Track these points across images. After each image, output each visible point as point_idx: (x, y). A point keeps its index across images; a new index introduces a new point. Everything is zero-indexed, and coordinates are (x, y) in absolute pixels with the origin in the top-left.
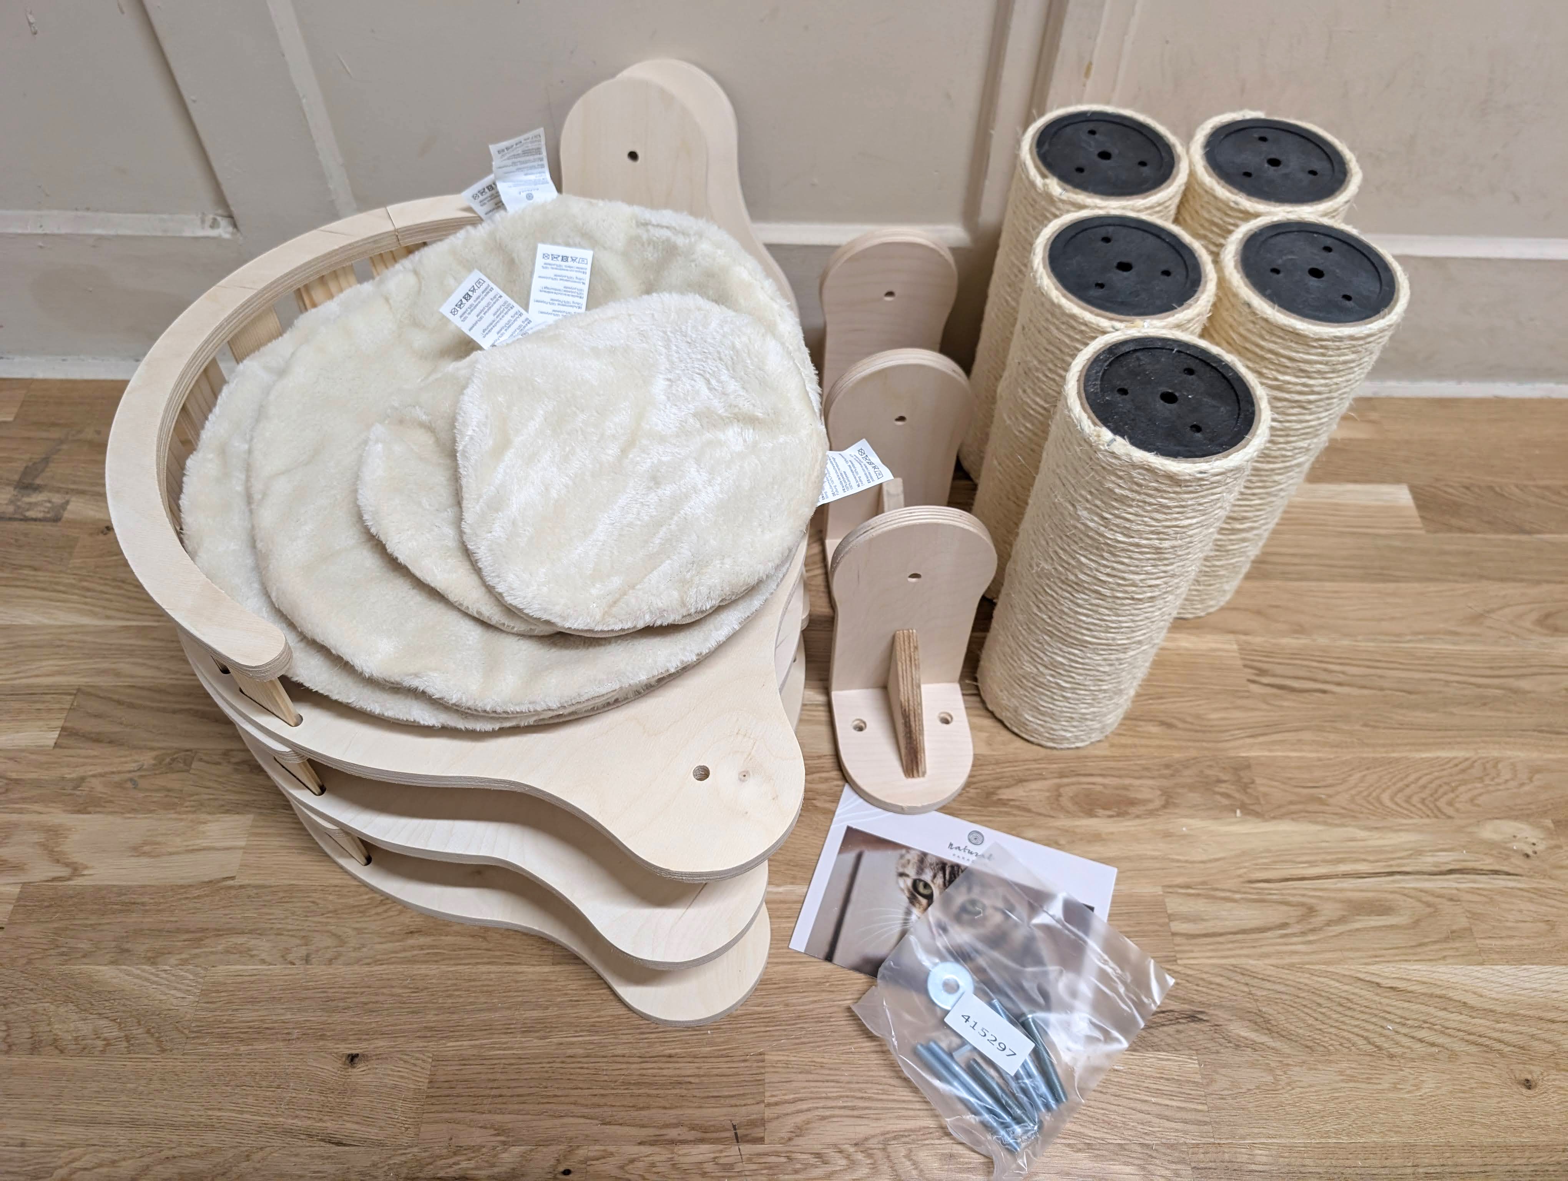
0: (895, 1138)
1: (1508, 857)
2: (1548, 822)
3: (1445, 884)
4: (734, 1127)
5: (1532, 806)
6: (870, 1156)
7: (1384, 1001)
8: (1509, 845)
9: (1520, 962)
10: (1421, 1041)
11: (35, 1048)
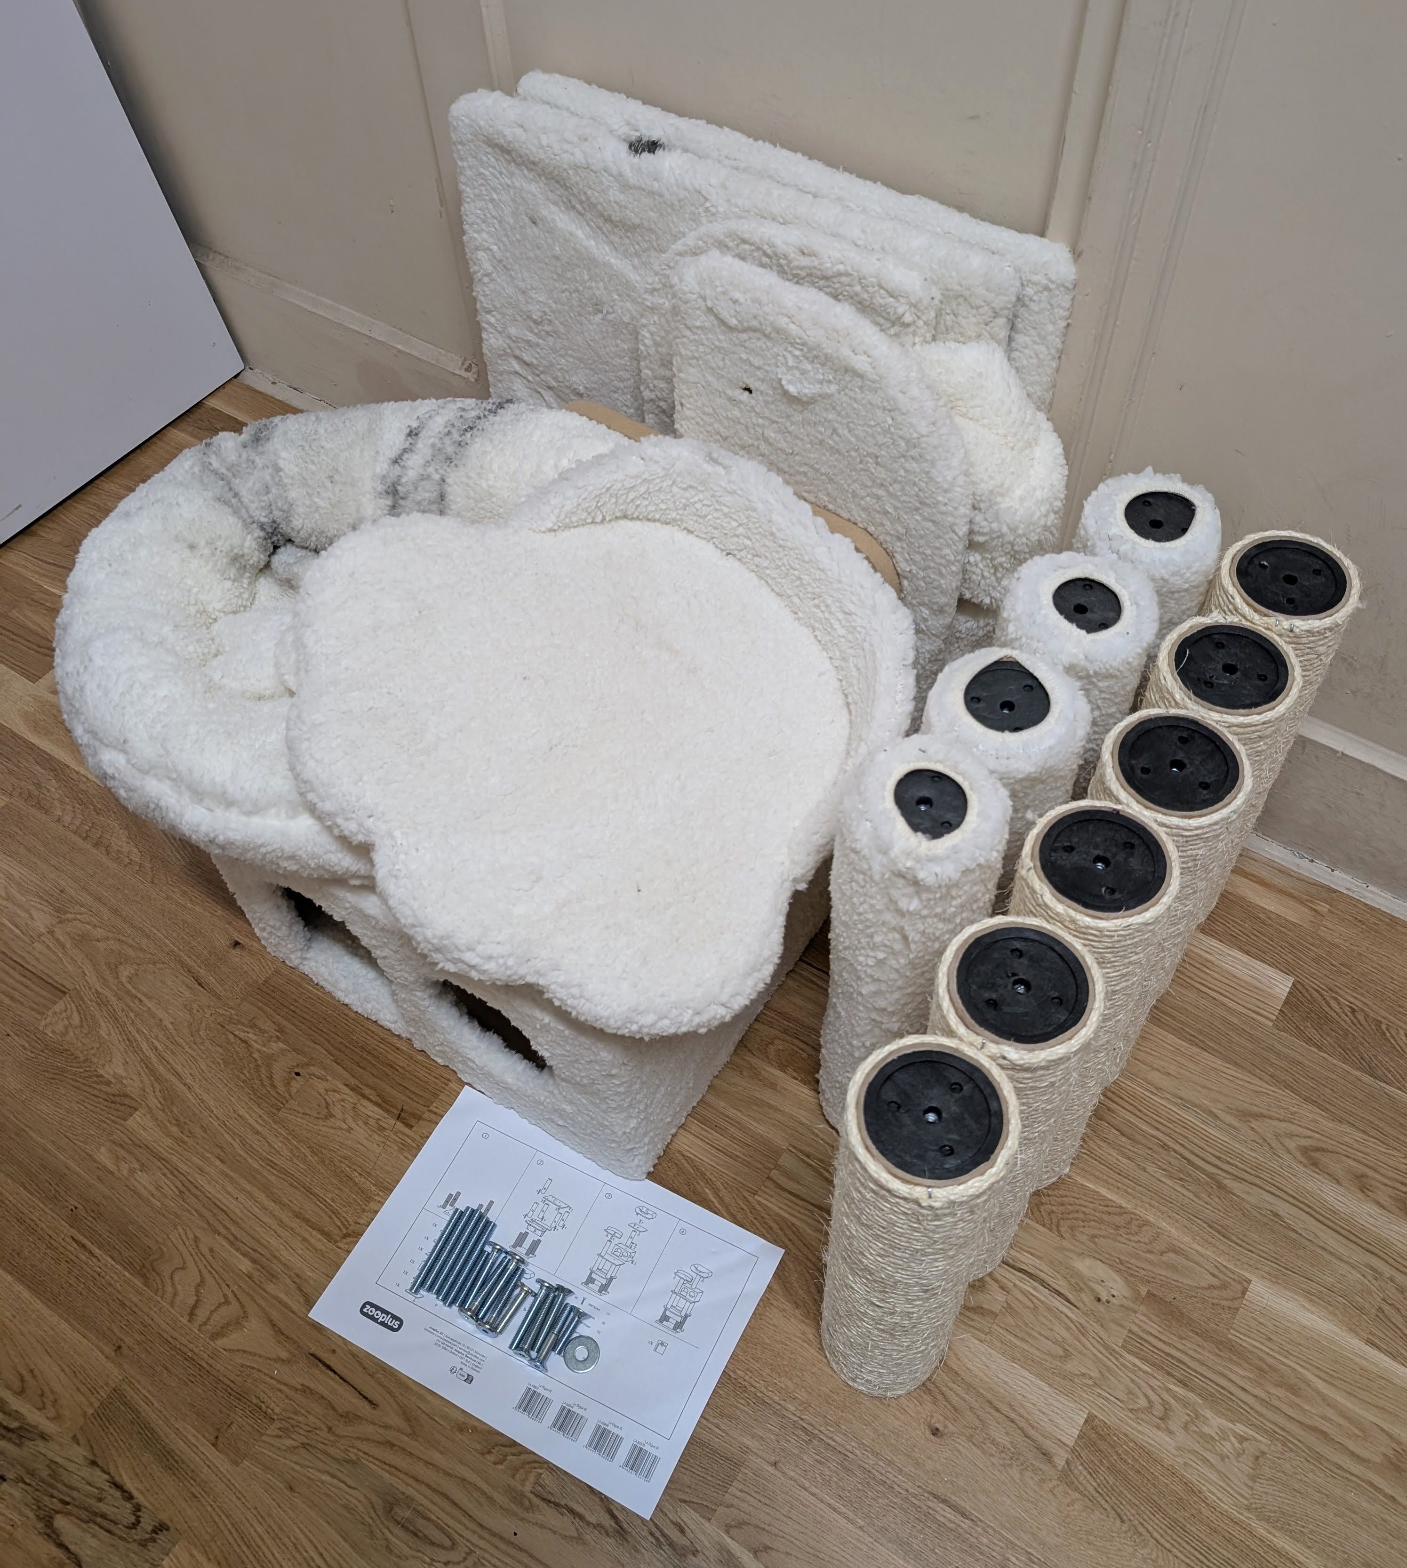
1: (1082, 1289)
2: (1144, 1290)
3: (1008, 1275)
4: (402, 1110)
5: (1143, 1272)
8: (1092, 1284)
9: (1013, 1360)
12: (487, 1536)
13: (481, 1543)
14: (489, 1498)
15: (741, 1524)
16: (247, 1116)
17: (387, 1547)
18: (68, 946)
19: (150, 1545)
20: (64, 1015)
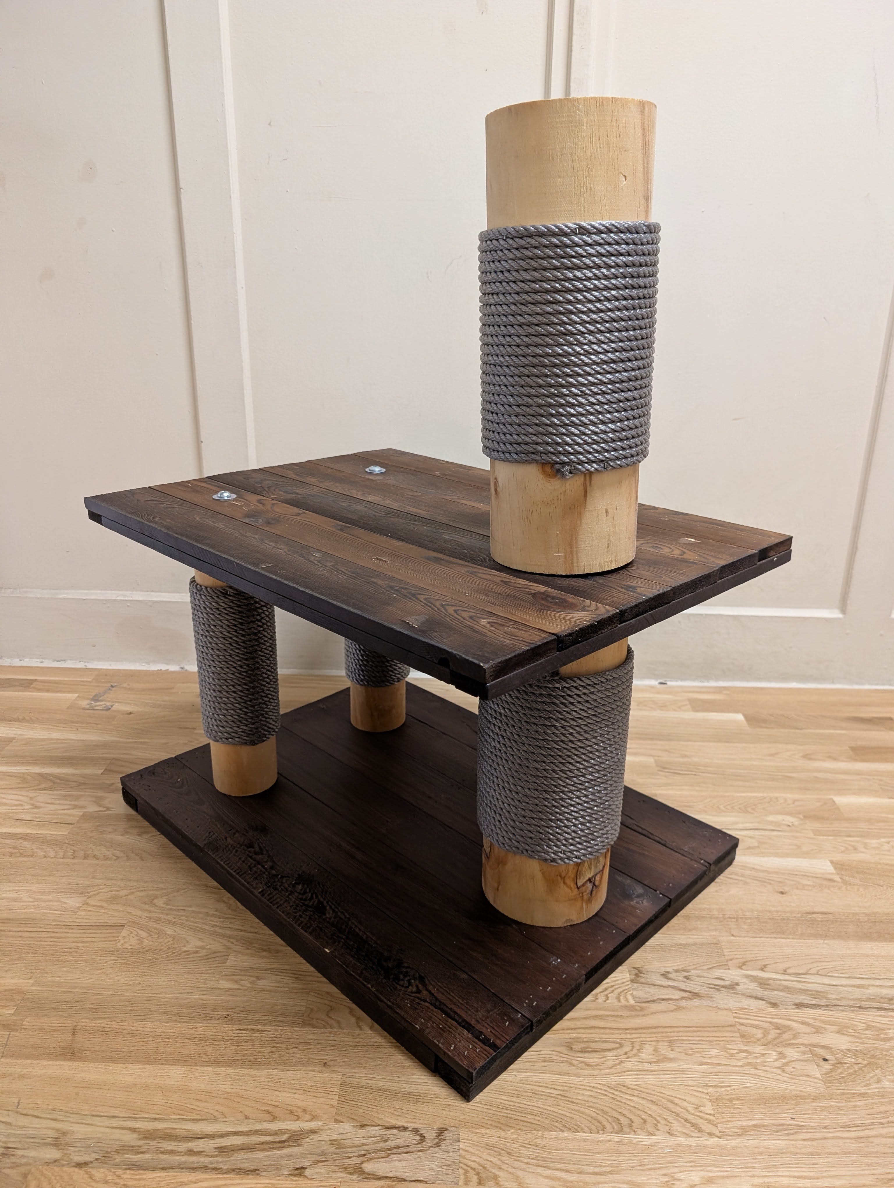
1: (779, 826)
2: (801, 816)
5: (793, 811)
8: (780, 822)
9: (782, 857)
12: (633, 1031)
13: (633, 1036)
14: (617, 1016)
15: (744, 963)
17: (587, 1065)
18: (106, 906)
19: (443, 1144)
20: (132, 935)
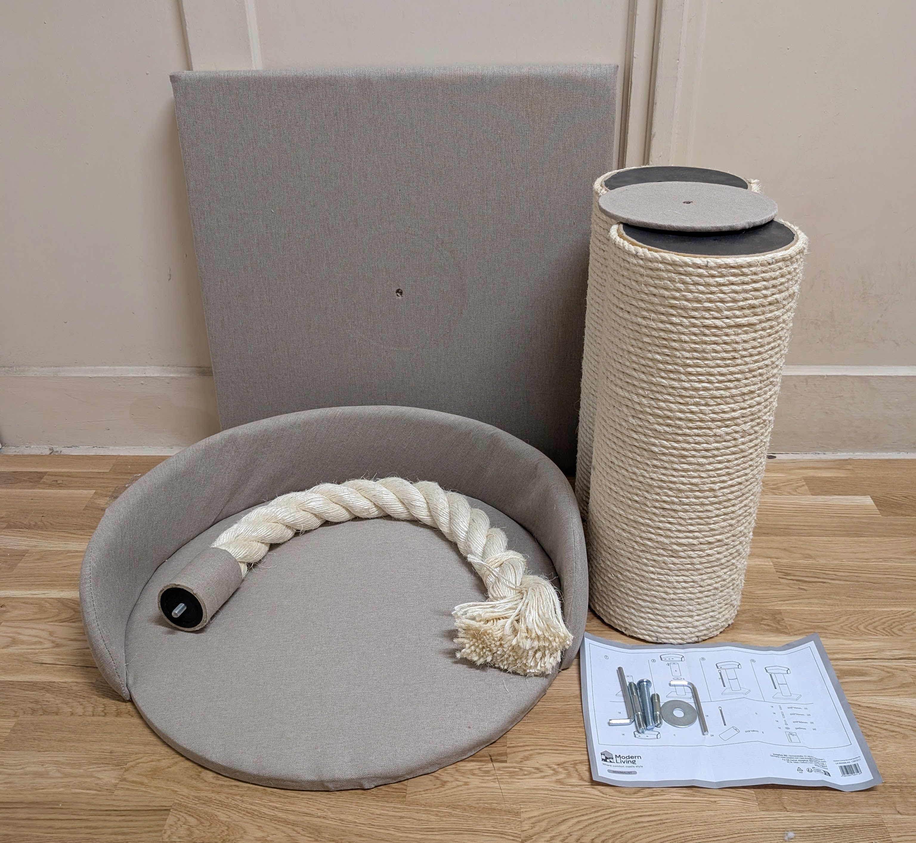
0: (580, 763)
3: (898, 664)
4: (490, 756)
6: (567, 770)
7: (862, 712)
10: (885, 729)
11: (118, 714)
16: (385, 812)
18: (146, 781)
20: (179, 823)
